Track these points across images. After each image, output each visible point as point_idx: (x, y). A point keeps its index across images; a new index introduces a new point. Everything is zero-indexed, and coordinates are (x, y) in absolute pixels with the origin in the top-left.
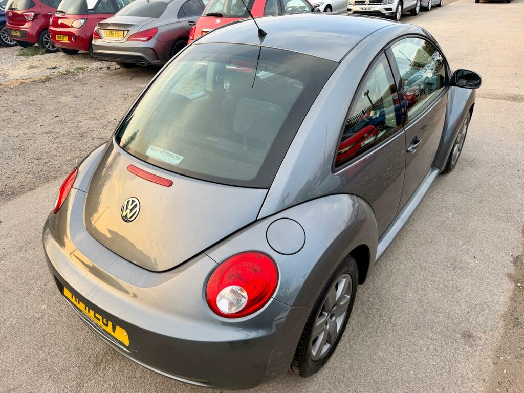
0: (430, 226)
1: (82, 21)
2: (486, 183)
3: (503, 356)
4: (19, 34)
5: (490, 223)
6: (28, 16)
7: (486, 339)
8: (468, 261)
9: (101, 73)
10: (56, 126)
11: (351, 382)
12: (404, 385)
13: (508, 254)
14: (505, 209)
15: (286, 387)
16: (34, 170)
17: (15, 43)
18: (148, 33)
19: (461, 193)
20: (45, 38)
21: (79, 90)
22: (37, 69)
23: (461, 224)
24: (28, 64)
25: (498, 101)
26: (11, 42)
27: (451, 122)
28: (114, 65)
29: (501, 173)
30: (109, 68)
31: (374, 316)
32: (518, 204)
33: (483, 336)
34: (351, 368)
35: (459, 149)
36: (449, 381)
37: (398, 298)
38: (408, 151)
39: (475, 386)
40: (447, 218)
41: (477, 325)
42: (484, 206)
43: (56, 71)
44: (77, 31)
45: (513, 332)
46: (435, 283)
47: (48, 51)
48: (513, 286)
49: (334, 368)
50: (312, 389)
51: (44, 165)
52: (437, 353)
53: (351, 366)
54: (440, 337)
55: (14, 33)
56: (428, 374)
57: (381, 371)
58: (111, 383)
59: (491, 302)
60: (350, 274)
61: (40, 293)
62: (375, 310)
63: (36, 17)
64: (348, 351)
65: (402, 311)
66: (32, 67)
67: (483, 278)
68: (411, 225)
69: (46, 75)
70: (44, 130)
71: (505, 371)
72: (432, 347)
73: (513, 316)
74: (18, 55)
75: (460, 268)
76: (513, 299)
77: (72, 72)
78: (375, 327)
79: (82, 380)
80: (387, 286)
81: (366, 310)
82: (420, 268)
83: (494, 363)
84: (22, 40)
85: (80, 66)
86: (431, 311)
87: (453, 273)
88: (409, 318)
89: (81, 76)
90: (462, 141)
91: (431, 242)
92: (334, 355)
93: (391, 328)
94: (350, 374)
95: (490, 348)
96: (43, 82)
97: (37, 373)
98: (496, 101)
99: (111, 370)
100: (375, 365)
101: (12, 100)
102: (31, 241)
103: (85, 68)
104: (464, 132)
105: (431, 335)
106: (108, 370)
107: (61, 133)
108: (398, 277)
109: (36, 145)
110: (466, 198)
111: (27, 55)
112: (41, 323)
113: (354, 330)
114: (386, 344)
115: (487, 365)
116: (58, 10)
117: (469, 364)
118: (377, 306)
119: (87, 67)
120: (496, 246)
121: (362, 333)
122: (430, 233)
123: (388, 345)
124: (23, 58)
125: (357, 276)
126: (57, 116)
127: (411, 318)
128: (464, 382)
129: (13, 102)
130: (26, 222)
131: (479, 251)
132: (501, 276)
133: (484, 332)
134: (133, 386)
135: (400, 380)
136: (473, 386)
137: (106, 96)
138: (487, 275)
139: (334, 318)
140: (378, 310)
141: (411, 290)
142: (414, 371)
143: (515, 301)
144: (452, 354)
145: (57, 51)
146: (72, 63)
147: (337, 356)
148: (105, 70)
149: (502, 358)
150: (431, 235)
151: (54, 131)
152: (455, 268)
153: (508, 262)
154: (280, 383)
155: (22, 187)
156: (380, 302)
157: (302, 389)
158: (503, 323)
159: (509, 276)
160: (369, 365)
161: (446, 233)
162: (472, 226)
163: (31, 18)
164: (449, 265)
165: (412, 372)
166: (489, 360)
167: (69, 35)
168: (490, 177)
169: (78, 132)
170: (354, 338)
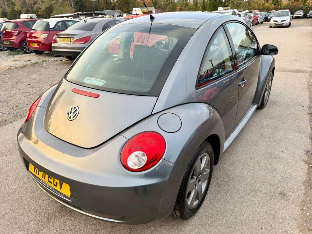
0: (254, 136)
1: (46, 35)
2: (285, 113)
3: (306, 205)
4: (8, 43)
5: (290, 133)
6: (15, 33)
7: (294, 196)
8: (279, 154)
9: (57, 63)
10: (28, 89)
11: (212, 224)
12: (246, 224)
13: (303, 150)
14: (297, 126)
15: (171, 228)
16: (13, 112)
17: (6, 49)
18: (84, 39)
19: (271, 119)
20: (24, 45)
21: (43, 71)
22: (18, 61)
23: (272, 135)
24: (13, 59)
25: (287, 73)
26: (4, 48)
27: (262, 78)
28: (64, 59)
29: (293, 108)
30: (61, 60)
31: (224, 186)
32: (305, 124)
33: (292, 194)
34: (212, 216)
35: (268, 95)
36: (274, 221)
37: (239, 175)
38: (239, 85)
39: (291, 223)
40: (264, 132)
41: (288, 189)
42: (285, 125)
43: (30, 62)
44: (43, 40)
45: (311, 192)
46: (260, 167)
47: (25, 53)
48: (307, 166)
49: (201, 216)
50: (188, 229)
51: (20, 110)
52: (265, 205)
53: (212, 215)
54: (266, 196)
55: (5, 43)
56: (261, 217)
57: (231, 217)
58: (58, 230)
59: (295, 176)
60: (209, 154)
61: (14, 179)
62: (225, 182)
63: (19, 33)
64: (210, 206)
65: (242, 182)
66: (16, 61)
67: (289, 163)
68: (243, 136)
69: (23, 64)
70: (21, 91)
71: (308, 214)
72: (262, 202)
73: (309, 183)
74: (8, 55)
75: (275, 158)
76: (308, 174)
77: (39, 63)
78: (226, 192)
79: (39, 228)
80: (231, 169)
81: (219, 183)
82: (251, 158)
83: (301, 210)
84: (10, 47)
85: (44, 60)
86: (259, 182)
87: (271, 161)
88: (246, 186)
89: (45, 65)
90: (269, 90)
91: (256, 145)
92: (201, 208)
93: (235, 192)
94: (212, 219)
95: (297, 201)
96: (21, 68)
97: (9, 225)
98: (286, 73)
99: (58, 222)
100: (227, 213)
101: (2, 77)
102: (9, 150)
103: (47, 61)
104: (270, 84)
105: (261, 195)
106: (56, 222)
107: (31, 93)
108: (237, 164)
109: (16, 99)
110: (274, 121)
111: (13, 55)
112: (13, 196)
113: (212, 194)
114: (233, 201)
115: (297, 211)
116: (32, 29)
117: (285, 211)
118: (226, 180)
119: (49, 60)
120: (295, 145)
121: (218, 195)
122: (254, 140)
123: (235, 201)
124: (10, 56)
125: (213, 157)
126: (29, 85)
127: (247, 186)
128: (283, 221)
129: (3, 78)
130: (7, 140)
131: (285, 148)
132: (300, 161)
133: (293, 192)
134: (72, 231)
135: (243, 221)
136: (289, 223)
137: (59, 74)
138: (291, 161)
139: (200, 183)
140: (227, 182)
141: (246, 171)
142: (252, 216)
143: (310, 175)
144: (274, 205)
145: (31, 52)
146: (39, 58)
147: (203, 209)
148: (59, 62)
149: (305, 206)
150: (255, 141)
151: (27, 92)
152: (271, 158)
153: (303, 154)
154: (167, 226)
155: (6, 121)
156: (228, 178)
157: (182, 229)
158: (304, 187)
159: (304, 161)
160: (223, 213)
161: (264, 139)
162: (279, 136)
163: (16, 34)
164: (268, 156)
165: (251, 217)
166: (298, 208)
167: (38, 42)
168: (287, 110)
169: (41, 92)
170: (213, 198)
